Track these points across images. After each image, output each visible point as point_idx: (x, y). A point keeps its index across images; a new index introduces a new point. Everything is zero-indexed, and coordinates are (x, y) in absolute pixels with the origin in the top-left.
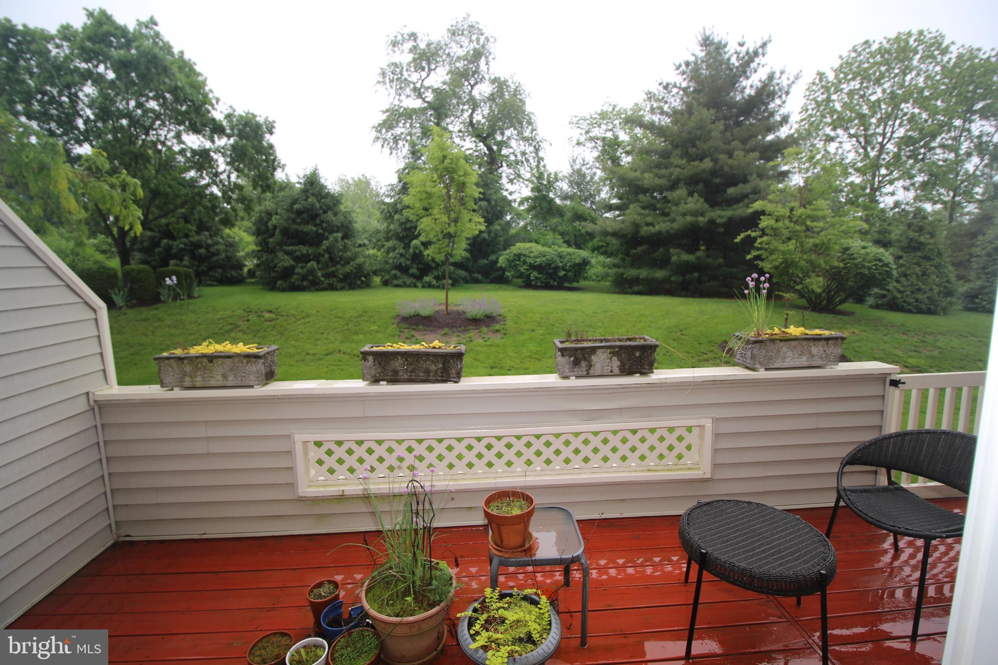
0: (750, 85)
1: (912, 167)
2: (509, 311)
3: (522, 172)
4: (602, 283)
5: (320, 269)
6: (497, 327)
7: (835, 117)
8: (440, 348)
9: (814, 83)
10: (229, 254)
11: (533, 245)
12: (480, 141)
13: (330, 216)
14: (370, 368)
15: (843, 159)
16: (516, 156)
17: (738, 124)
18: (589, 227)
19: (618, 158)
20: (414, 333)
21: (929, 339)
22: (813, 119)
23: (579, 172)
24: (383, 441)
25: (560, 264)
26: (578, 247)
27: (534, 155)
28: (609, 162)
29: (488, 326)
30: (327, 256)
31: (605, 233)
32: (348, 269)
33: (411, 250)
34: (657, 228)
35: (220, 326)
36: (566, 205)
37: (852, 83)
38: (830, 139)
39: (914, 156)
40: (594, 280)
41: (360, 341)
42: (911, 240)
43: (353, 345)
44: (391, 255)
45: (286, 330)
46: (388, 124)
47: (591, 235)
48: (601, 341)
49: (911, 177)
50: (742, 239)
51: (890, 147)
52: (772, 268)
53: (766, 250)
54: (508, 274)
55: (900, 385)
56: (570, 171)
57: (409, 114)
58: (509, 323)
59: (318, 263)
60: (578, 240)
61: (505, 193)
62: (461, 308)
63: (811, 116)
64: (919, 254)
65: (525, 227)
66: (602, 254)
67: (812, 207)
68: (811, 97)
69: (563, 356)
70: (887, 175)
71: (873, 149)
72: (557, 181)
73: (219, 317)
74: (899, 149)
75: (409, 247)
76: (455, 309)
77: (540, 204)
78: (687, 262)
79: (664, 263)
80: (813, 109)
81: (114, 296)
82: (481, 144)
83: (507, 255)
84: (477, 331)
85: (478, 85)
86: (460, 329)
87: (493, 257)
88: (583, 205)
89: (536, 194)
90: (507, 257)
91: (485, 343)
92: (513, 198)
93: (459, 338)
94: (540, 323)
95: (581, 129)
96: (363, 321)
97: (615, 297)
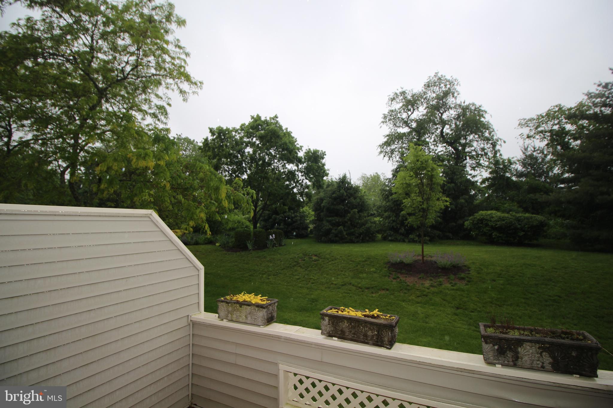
2: (473, 263)
3: (482, 162)
4: (561, 241)
5: (345, 230)
6: (463, 275)
10: (302, 221)
11: (494, 212)
12: (449, 145)
13: (352, 200)
14: (327, 326)
16: (476, 152)
18: (544, 197)
19: (568, 143)
20: (399, 275)
23: (531, 157)
24: (336, 384)
25: (519, 226)
26: (535, 212)
27: (491, 149)
28: (559, 147)
29: (455, 274)
30: (349, 223)
32: (361, 230)
33: (400, 218)
35: (290, 262)
36: (522, 181)
40: (553, 238)
41: (364, 278)
43: (359, 280)
44: (387, 221)
45: (322, 267)
46: (387, 144)
54: (473, 233)
56: (523, 156)
57: (400, 137)
58: (473, 273)
59: (344, 227)
60: (535, 207)
61: (469, 177)
62: (434, 259)
66: (560, 216)
72: (511, 164)
73: (291, 257)
75: (399, 216)
76: (429, 259)
77: (498, 182)
81: (248, 244)
82: (450, 147)
83: (471, 220)
84: (446, 277)
85: (447, 112)
86: (432, 275)
87: (460, 222)
88: (536, 180)
89: (495, 175)
90: (471, 221)
91: (452, 288)
92: (475, 179)
93: (431, 282)
94: (500, 274)
95: (530, 127)
96: (367, 264)
97: (574, 254)
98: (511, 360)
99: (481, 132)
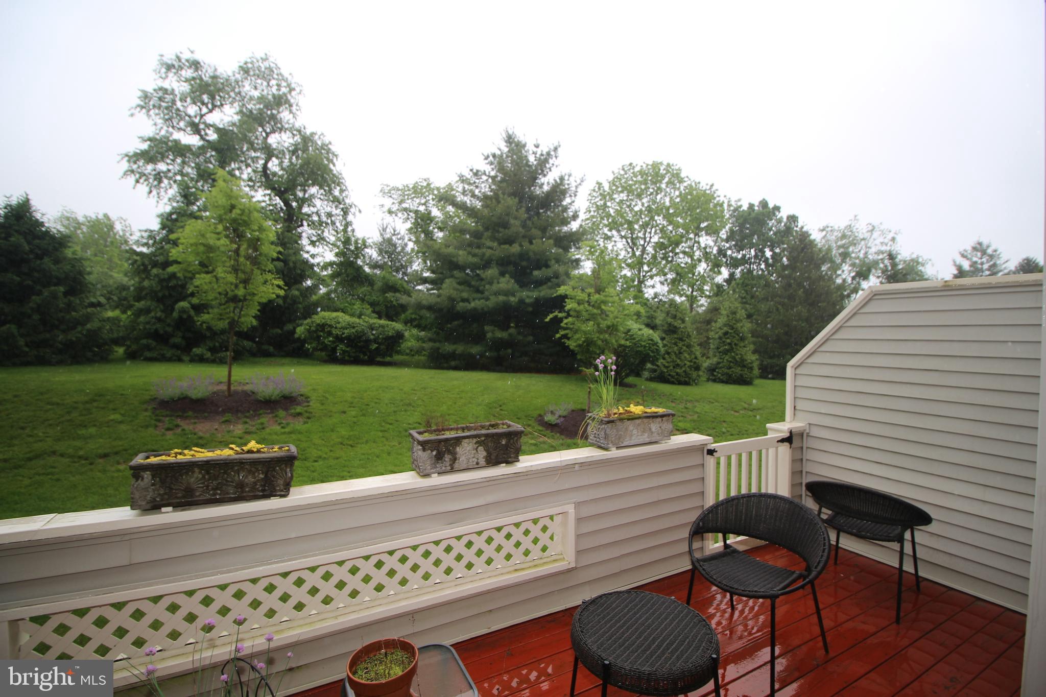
0: (547, 182)
1: (665, 266)
2: (314, 390)
3: (326, 234)
4: (416, 357)
5: (22, 335)
6: (299, 409)
7: (610, 220)
8: (259, 451)
9: (594, 190)
11: (340, 314)
12: (276, 195)
13: (46, 263)
14: (146, 489)
15: (617, 256)
16: (319, 216)
17: (538, 214)
18: (404, 299)
19: (431, 232)
20: (179, 422)
21: (689, 405)
22: (595, 220)
23: (389, 241)
24: (161, 597)
25: (372, 337)
26: (390, 318)
27: (341, 217)
28: (423, 236)
29: (286, 409)
30: (36, 317)
31: (419, 306)
32: (73, 336)
33: (175, 315)
34: (473, 305)
36: (376, 274)
37: (622, 195)
38: (607, 238)
39: (665, 257)
40: (407, 354)
42: (670, 325)
44: (142, 319)
47: (403, 308)
48: (463, 429)
49: (665, 275)
50: (551, 319)
51: (650, 249)
52: (576, 346)
53: (571, 329)
54: (308, 346)
55: (714, 454)
56: (381, 240)
57: (180, 150)
58: (314, 405)
59: (20, 326)
60: (391, 312)
61: (306, 256)
62: (247, 388)
63: (593, 217)
64: (676, 336)
65: (328, 294)
66: (415, 327)
67: (604, 294)
68: (592, 202)
69: (424, 450)
70: (648, 272)
71: (637, 249)
72: (366, 247)
74: (655, 251)
75: (173, 309)
76: (240, 388)
77: (346, 270)
78: (501, 339)
79: (479, 338)
80: (594, 211)
82: (277, 198)
83: (307, 324)
84: (270, 416)
85: (277, 133)
86: (247, 414)
87: (289, 327)
88: (394, 276)
89: (342, 259)
90: (308, 327)
91: (283, 430)
92: (314, 261)
93: (247, 426)
94: (352, 403)
95: (393, 199)
96: (97, 407)
97: (432, 372)
98: (448, 464)
99: (329, 186)
